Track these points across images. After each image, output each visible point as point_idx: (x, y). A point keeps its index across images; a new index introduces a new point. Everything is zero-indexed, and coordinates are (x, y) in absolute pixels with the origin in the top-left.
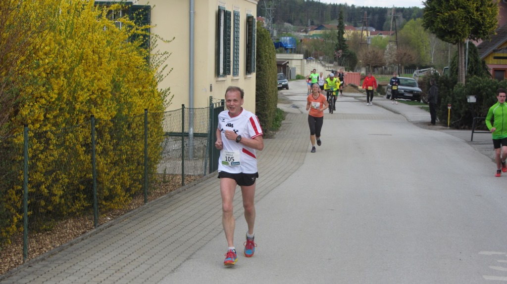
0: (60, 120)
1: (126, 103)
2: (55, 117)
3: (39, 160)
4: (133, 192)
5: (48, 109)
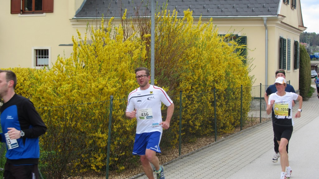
0: (199, 89)
1: (232, 82)
2: (197, 88)
3: (189, 108)
4: (235, 125)
5: (193, 84)
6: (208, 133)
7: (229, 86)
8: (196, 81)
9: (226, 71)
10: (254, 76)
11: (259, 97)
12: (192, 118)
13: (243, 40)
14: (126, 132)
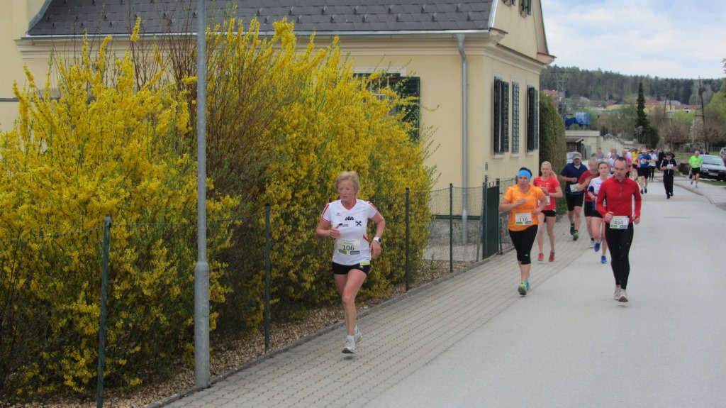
0: (310, 199)
1: (386, 181)
2: (305, 196)
3: (287, 242)
4: (395, 279)
5: (297, 187)
6: (332, 298)
7: (379, 189)
8: (302, 181)
9: (371, 158)
10: (435, 167)
11: (448, 213)
12: (295, 264)
13: (412, 86)
14: (142, 300)
